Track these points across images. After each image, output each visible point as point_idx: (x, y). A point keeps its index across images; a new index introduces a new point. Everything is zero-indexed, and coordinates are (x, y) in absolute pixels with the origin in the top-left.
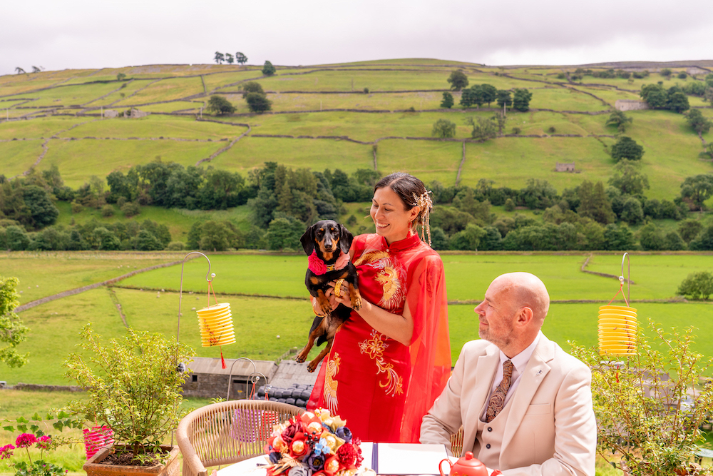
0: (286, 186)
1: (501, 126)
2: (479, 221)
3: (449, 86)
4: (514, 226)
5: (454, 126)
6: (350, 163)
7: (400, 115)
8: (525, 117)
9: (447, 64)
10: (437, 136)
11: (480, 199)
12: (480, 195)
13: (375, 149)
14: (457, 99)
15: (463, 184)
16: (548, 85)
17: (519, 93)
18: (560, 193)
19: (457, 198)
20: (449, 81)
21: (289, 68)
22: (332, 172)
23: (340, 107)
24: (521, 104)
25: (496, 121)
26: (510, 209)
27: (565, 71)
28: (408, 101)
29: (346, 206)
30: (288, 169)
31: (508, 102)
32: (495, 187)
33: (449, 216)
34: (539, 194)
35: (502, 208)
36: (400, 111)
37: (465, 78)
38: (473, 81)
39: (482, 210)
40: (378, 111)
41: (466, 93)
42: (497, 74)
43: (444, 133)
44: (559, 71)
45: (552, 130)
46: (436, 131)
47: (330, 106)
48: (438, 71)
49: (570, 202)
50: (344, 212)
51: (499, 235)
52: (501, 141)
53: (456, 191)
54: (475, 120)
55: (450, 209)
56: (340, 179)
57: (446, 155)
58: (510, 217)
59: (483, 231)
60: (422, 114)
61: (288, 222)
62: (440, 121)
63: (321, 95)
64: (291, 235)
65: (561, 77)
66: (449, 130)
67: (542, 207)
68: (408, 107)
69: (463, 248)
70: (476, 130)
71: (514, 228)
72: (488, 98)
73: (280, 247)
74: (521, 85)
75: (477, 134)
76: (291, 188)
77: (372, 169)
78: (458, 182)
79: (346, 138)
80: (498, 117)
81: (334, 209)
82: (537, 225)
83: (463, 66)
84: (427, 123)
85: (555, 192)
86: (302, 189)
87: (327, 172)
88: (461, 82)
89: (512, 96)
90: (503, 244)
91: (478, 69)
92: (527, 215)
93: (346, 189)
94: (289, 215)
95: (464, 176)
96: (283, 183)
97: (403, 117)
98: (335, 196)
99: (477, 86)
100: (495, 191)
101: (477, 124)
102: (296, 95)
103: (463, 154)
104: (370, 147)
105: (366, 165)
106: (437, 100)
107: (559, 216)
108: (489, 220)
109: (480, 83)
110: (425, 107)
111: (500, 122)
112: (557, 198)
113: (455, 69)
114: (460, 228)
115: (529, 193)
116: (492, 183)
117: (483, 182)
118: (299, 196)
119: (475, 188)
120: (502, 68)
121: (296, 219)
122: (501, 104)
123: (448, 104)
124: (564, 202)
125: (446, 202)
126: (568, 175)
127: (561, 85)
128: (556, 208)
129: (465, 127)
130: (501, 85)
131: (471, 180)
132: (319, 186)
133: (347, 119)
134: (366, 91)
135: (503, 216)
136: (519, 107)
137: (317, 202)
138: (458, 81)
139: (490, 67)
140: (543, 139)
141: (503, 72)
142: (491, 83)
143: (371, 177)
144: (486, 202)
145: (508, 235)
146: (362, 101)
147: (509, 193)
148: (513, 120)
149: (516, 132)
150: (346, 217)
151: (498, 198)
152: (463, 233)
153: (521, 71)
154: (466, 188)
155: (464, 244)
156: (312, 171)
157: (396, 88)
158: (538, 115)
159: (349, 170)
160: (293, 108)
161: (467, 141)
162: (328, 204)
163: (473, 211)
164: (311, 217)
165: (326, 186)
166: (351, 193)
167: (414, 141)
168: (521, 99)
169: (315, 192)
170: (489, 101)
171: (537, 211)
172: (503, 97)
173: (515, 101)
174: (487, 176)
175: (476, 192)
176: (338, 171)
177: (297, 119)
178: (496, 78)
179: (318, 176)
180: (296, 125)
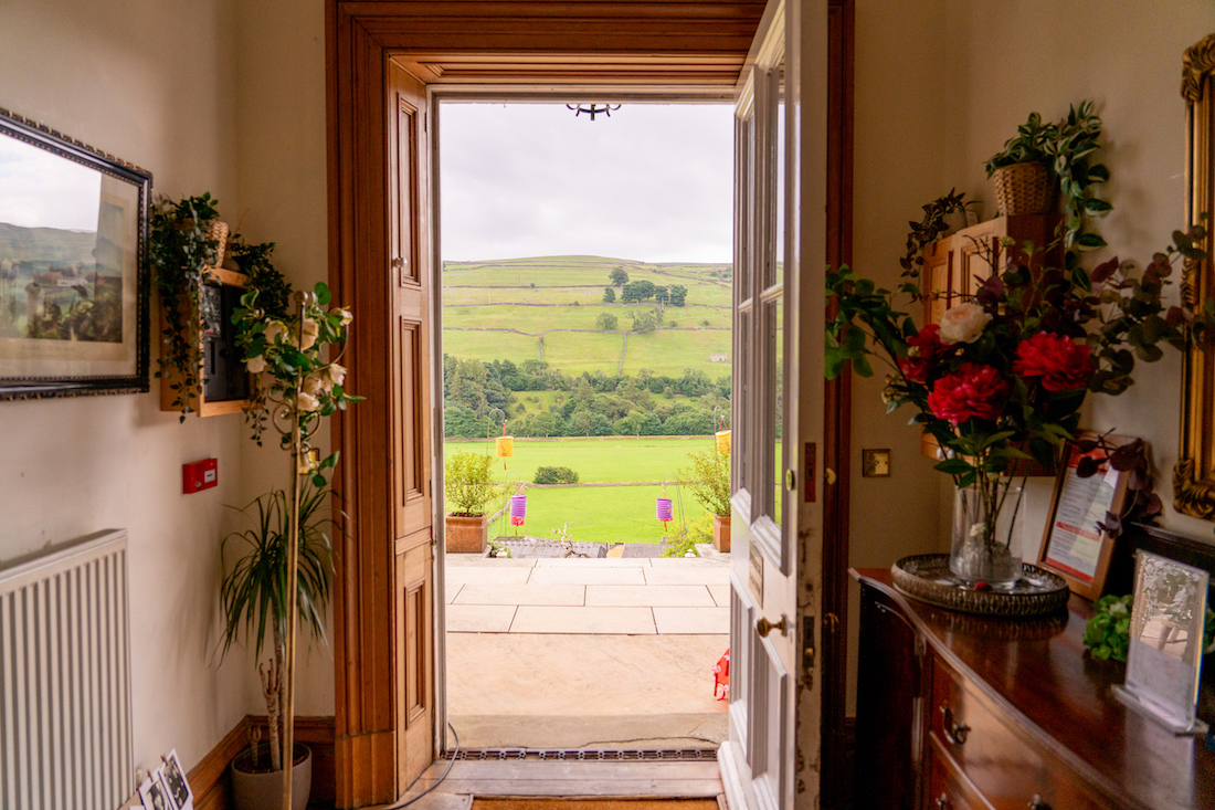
0: (457, 376)
1: (660, 320)
2: (640, 408)
3: (610, 282)
4: (673, 413)
5: (616, 319)
6: (518, 354)
7: (566, 308)
8: (680, 311)
9: (608, 261)
10: (601, 329)
11: (641, 388)
12: (641, 383)
13: (542, 341)
14: (619, 293)
15: (626, 373)
16: (702, 282)
17: (676, 288)
18: (714, 382)
19: (619, 386)
20: (610, 277)
21: (458, 263)
22: (501, 363)
23: (508, 301)
24: (678, 299)
25: (655, 315)
26: (669, 397)
27: (717, 269)
28: (573, 296)
29: (515, 394)
30: (458, 360)
31: (666, 297)
32: (654, 376)
33: (614, 404)
34: (695, 383)
35: (662, 395)
36: (565, 305)
37: (625, 275)
38: (633, 277)
39: (643, 397)
40: (544, 305)
41: (627, 288)
42: (655, 271)
43: (608, 325)
44: (711, 269)
45: (706, 323)
46: (599, 324)
47: (498, 300)
48: (600, 268)
49: (723, 390)
50: (514, 401)
51: (659, 421)
52: (661, 333)
53: (618, 380)
54: (635, 314)
55: (612, 397)
56: (509, 369)
57: (609, 345)
58: (669, 404)
59: (644, 417)
60: (586, 308)
61: (459, 410)
62: (604, 314)
63: (490, 290)
64: (461, 423)
65: (714, 275)
66: (611, 323)
67: (698, 395)
68: (573, 302)
69: (626, 434)
70: (637, 323)
71: (672, 414)
72: (647, 293)
73: (452, 434)
74: (677, 282)
75: (637, 327)
76: (462, 378)
77: (539, 360)
78: (621, 372)
79: (514, 330)
80: (657, 310)
81: (503, 398)
82: (694, 411)
83: (623, 263)
84: (591, 316)
85: (710, 380)
86: (472, 379)
87: (497, 362)
88: (621, 278)
89: (669, 291)
90: (662, 429)
91: (637, 266)
92: (684, 401)
93: (514, 379)
94: (459, 403)
95: (625, 366)
96: (454, 373)
97: (568, 311)
98: (504, 385)
99: (637, 283)
100: (654, 380)
101: (637, 317)
102: (466, 289)
103: (625, 345)
104: (537, 339)
105: (533, 355)
106: (601, 294)
107: (714, 403)
108: (650, 407)
109: (640, 279)
110: (588, 302)
111: (658, 315)
112: (711, 386)
113: (616, 266)
114: (622, 415)
115: (687, 381)
116: (652, 372)
117: (643, 371)
118: (469, 386)
119: (636, 377)
120: (659, 265)
121: (467, 406)
122: (659, 299)
123: (610, 298)
124: (717, 389)
125: (609, 391)
126: (721, 364)
127: (714, 282)
128: (710, 395)
129: (626, 320)
130: (659, 281)
131: (633, 370)
132: (488, 375)
133: (515, 312)
134: (533, 286)
135: (662, 402)
136: (676, 301)
137: (487, 391)
138: (619, 277)
139: (648, 264)
140: (698, 332)
141: (660, 269)
142: (650, 280)
143: (538, 367)
144: (647, 390)
145: (667, 421)
146: (529, 295)
147: (667, 381)
148: (671, 313)
149: (674, 325)
150: (515, 406)
151: (658, 386)
152: (625, 419)
153: (677, 268)
154: (628, 377)
155: (626, 430)
156: (481, 361)
157: (561, 283)
158: (693, 310)
159: (518, 361)
160: (463, 301)
161: (628, 333)
162: (498, 393)
163: (635, 399)
164: (481, 405)
165: (496, 376)
166: (519, 382)
167: (579, 333)
168: (676, 294)
169: (485, 382)
170: (649, 296)
171: (693, 398)
172: (661, 292)
173: (672, 296)
174: (647, 366)
175: (637, 381)
176: (506, 361)
177: (467, 312)
178: (654, 275)
179: (488, 366)
180: (466, 318)
